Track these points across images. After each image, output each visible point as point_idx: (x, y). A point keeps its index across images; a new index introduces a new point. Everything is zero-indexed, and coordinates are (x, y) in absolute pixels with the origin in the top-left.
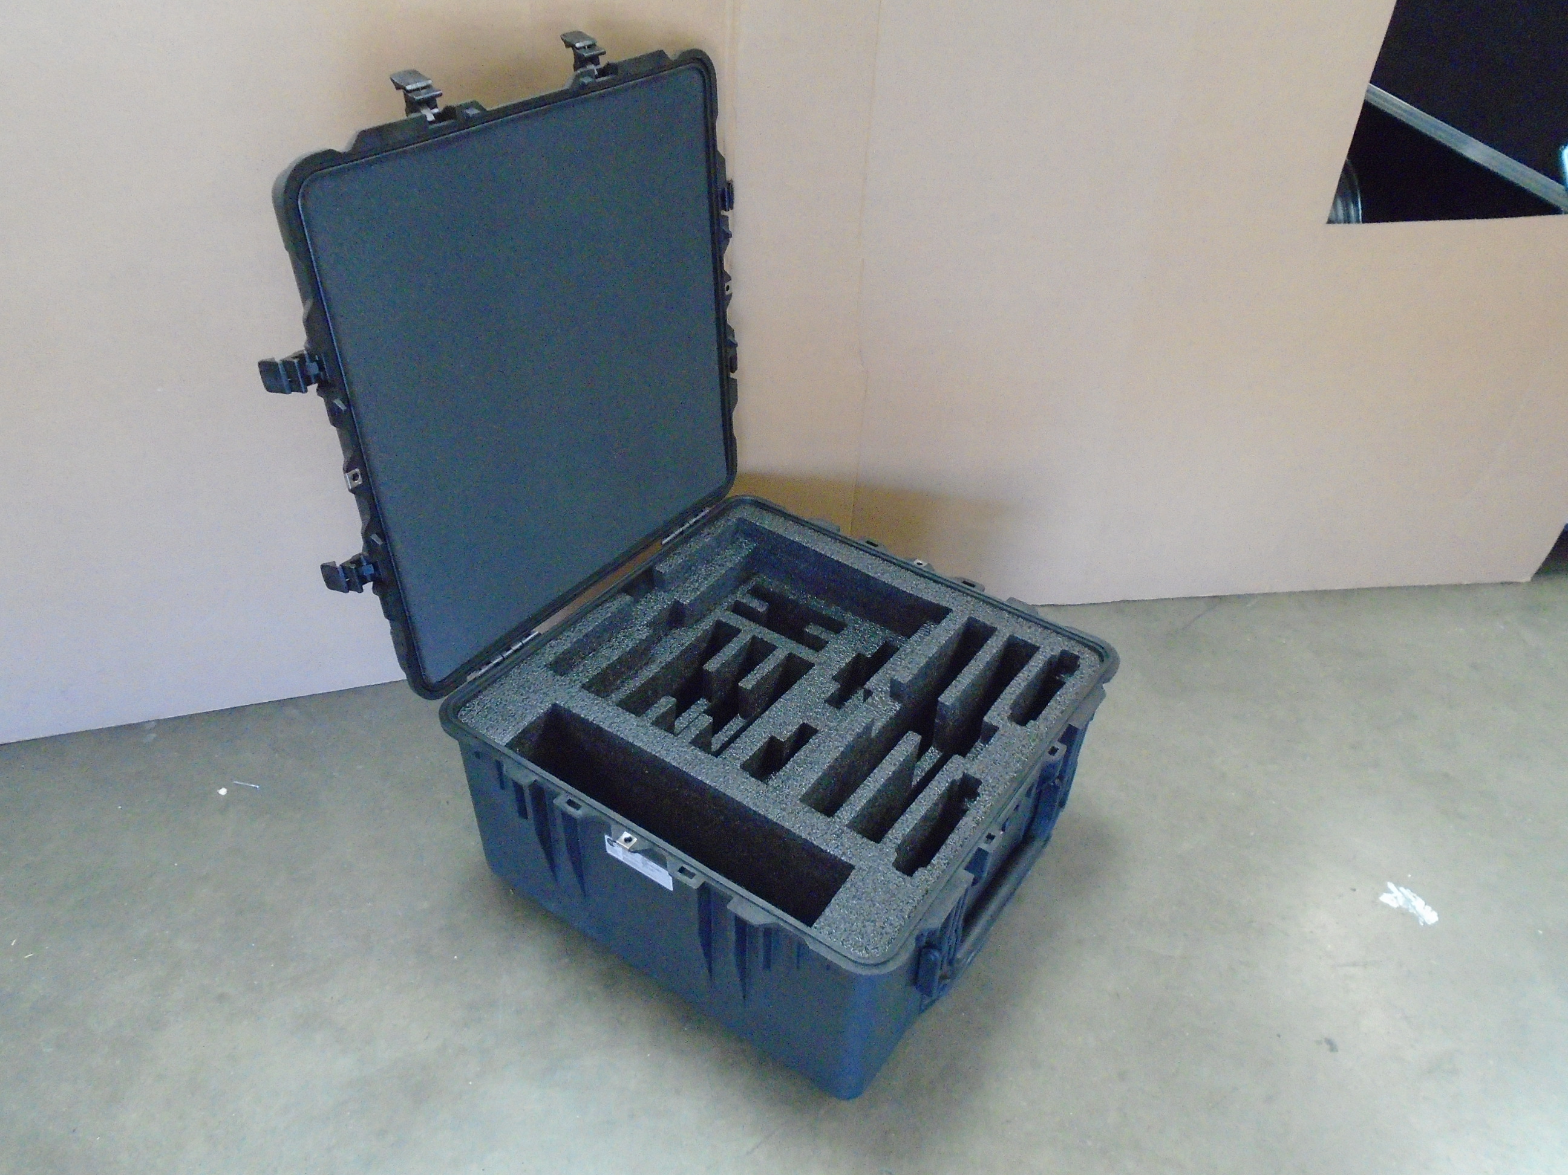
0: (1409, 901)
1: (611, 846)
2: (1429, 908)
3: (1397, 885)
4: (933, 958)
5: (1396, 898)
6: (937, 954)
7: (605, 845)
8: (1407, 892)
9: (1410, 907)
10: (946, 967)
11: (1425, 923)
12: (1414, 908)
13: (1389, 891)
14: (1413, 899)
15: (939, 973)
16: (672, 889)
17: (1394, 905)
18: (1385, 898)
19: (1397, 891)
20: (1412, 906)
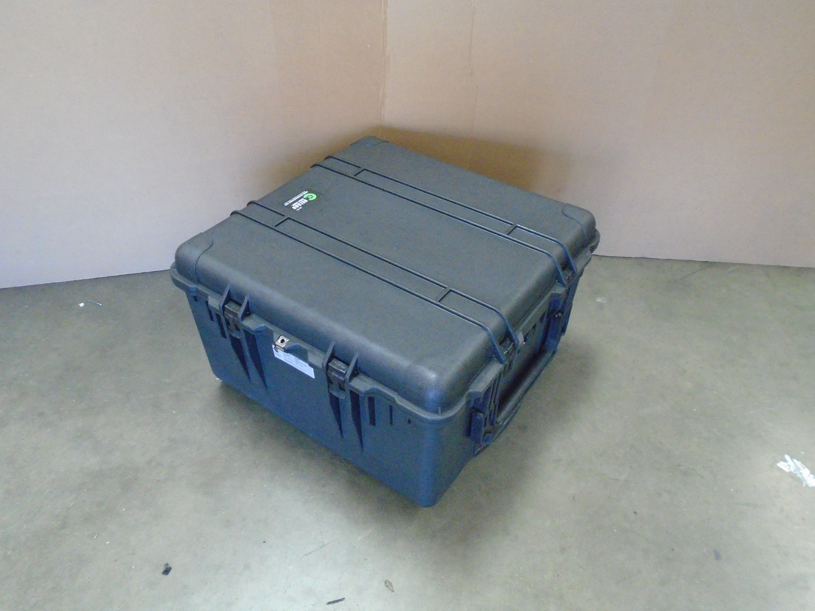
0: (798, 469)
1: (277, 352)
2: (812, 476)
3: (792, 457)
4: (479, 418)
5: (789, 466)
6: (481, 415)
7: (273, 351)
8: (798, 463)
9: (798, 473)
10: (488, 427)
11: (807, 485)
13: (785, 461)
14: (802, 468)
15: (483, 429)
16: (314, 377)
17: (787, 470)
18: (781, 465)
19: (791, 461)
20: (800, 473)
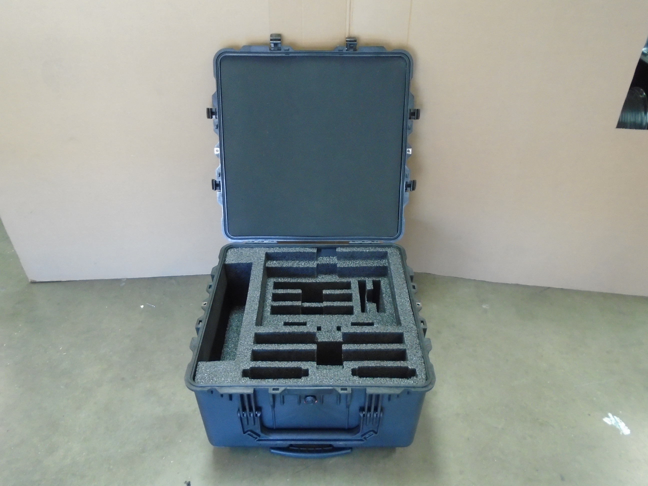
0: (617, 422)
2: (627, 427)
3: (614, 415)
5: (611, 420)
8: (618, 419)
11: (623, 434)
12: (619, 426)
13: (608, 417)
14: (620, 422)
17: (610, 423)
18: (606, 420)
19: (612, 417)
20: (618, 425)
